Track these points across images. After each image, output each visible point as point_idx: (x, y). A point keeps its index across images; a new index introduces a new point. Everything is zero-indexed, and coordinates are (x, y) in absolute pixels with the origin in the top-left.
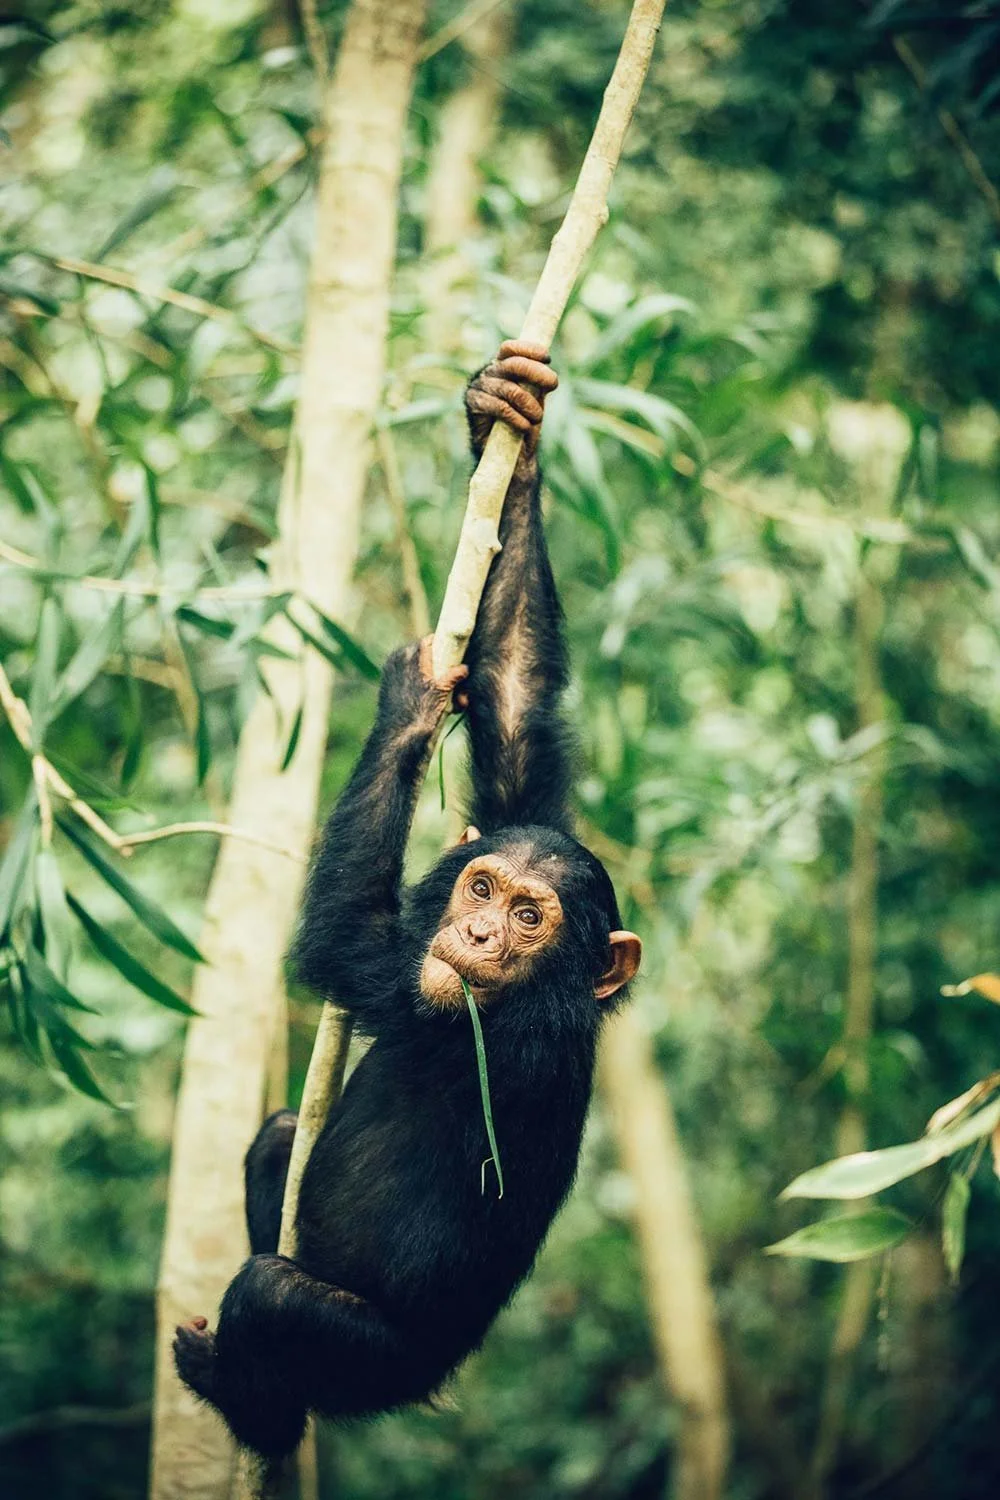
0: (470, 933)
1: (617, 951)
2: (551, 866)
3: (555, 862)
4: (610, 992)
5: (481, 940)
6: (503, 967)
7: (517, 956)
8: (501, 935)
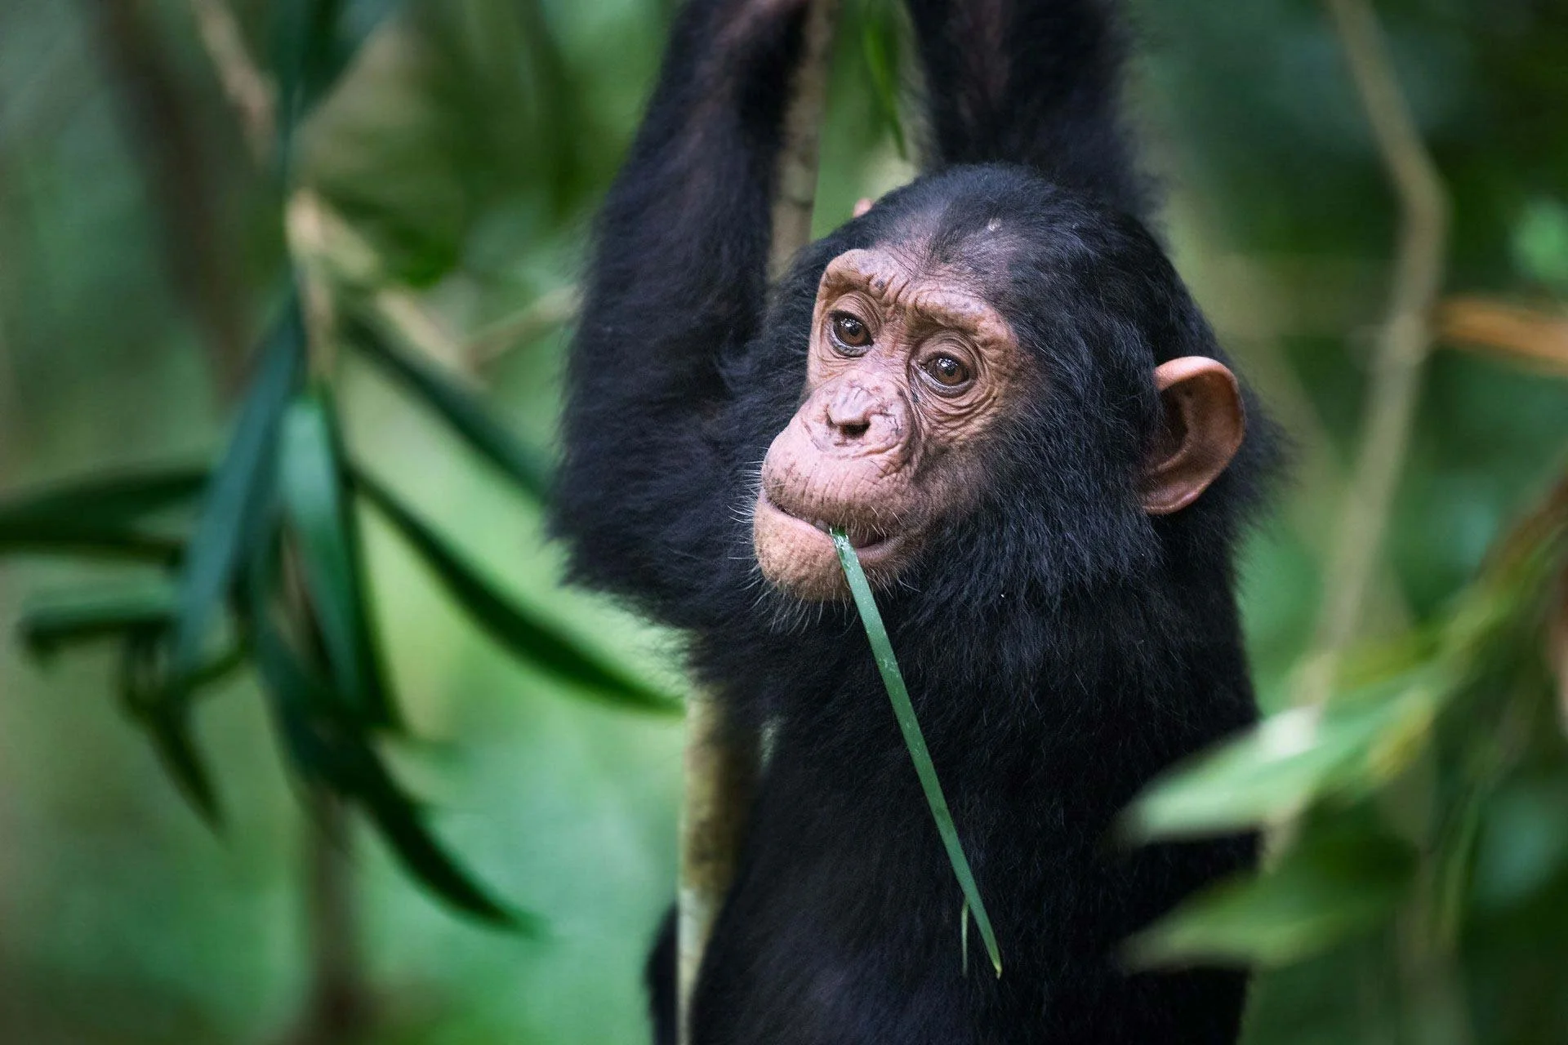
0: (830, 424)
1: (1188, 403)
2: (990, 246)
3: (994, 234)
4: (1191, 495)
5: (855, 430)
6: (918, 479)
7: (943, 451)
8: (897, 410)
